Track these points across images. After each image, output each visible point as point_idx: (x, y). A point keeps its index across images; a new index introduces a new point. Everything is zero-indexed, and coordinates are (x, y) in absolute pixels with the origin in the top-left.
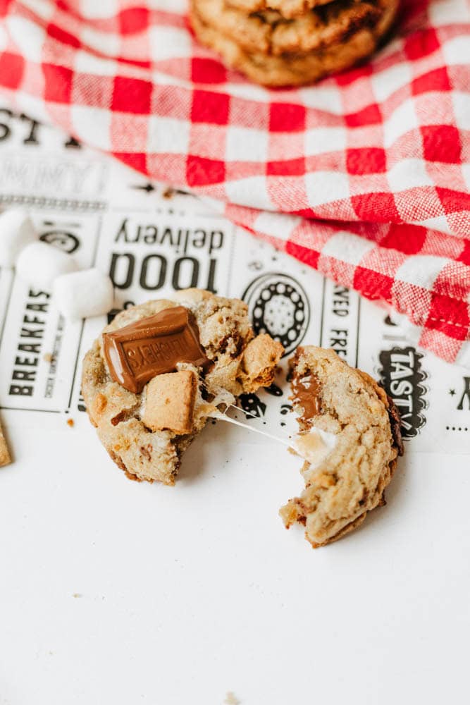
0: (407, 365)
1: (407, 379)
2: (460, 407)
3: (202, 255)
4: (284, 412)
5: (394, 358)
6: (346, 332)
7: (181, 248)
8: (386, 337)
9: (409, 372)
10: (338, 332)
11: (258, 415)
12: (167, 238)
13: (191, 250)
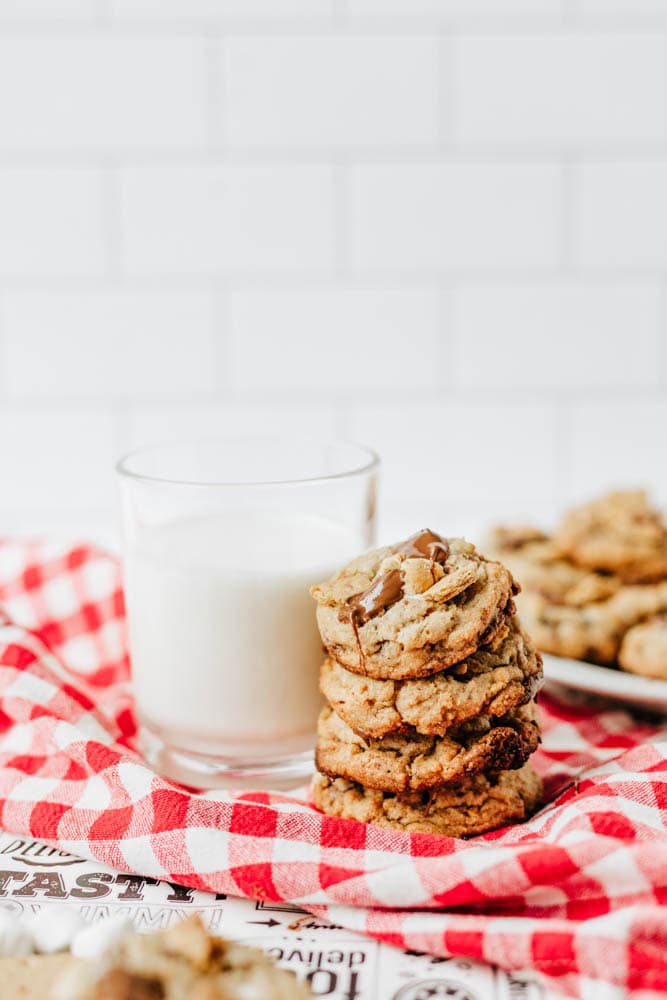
7: (314, 964)
12: (296, 957)
13: (325, 965)
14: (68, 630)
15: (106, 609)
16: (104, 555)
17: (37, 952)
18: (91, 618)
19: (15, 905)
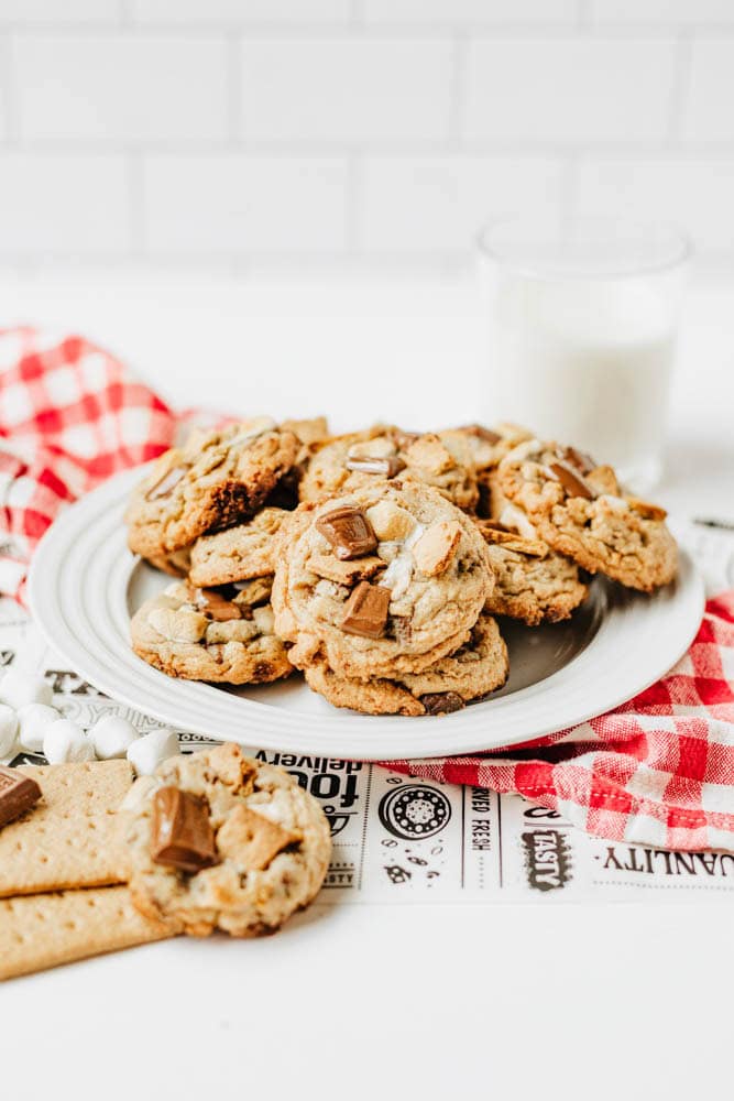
0: (551, 842)
1: (552, 850)
2: (607, 866)
3: (342, 775)
4: (430, 877)
5: (536, 837)
6: (488, 822)
7: (320, 769)
8: (526, 824)
9: (553, 846)
10: (480, 822)
11: (404, 880)
12: (306, 762)
13: (329, 771)
14: (66, 418)
15: (103, 401)
16: (96, 349)
17: (99, 759)
18: (91, 409)
19: (75, 705)
